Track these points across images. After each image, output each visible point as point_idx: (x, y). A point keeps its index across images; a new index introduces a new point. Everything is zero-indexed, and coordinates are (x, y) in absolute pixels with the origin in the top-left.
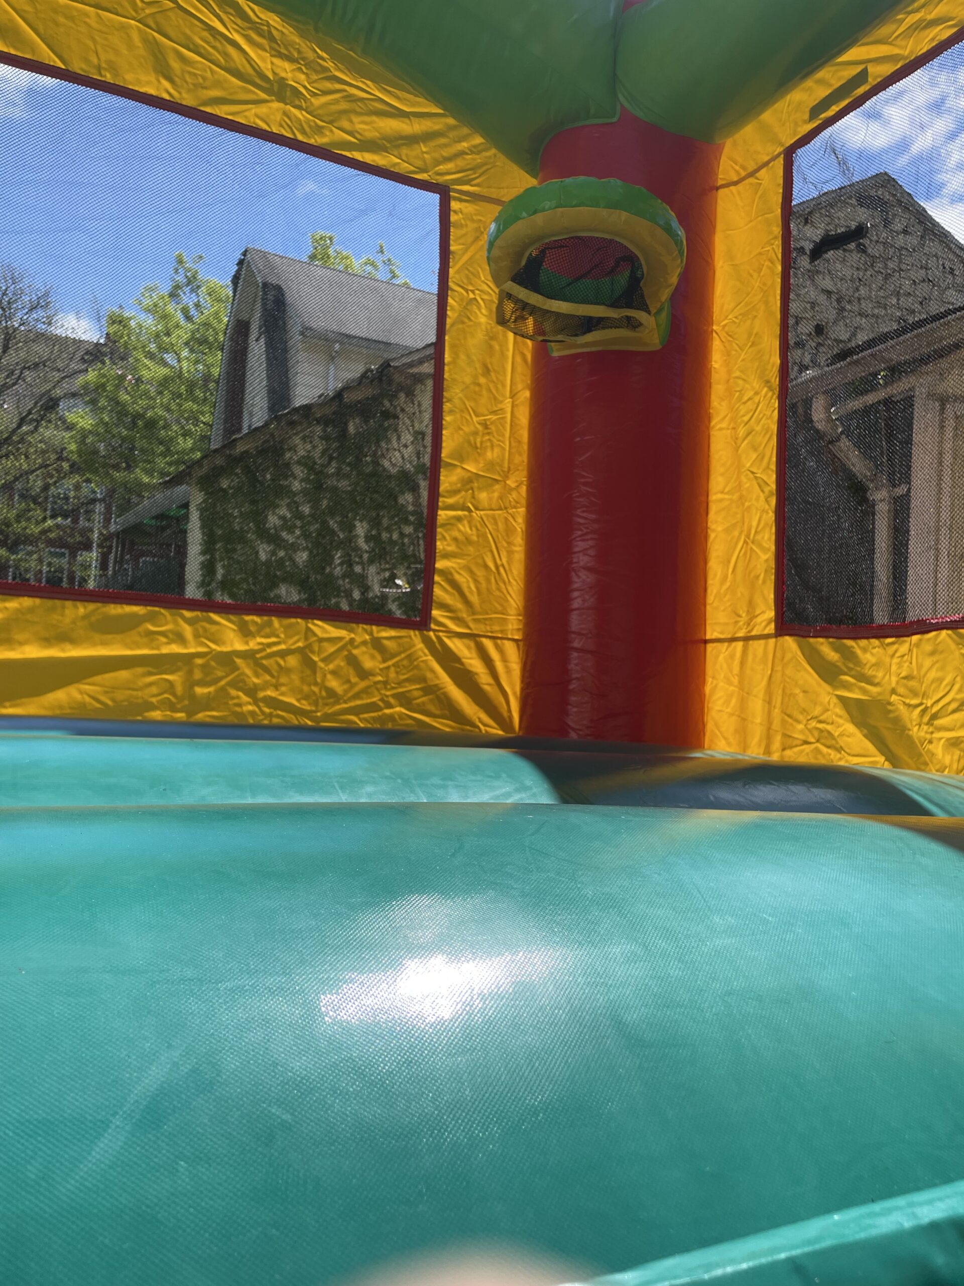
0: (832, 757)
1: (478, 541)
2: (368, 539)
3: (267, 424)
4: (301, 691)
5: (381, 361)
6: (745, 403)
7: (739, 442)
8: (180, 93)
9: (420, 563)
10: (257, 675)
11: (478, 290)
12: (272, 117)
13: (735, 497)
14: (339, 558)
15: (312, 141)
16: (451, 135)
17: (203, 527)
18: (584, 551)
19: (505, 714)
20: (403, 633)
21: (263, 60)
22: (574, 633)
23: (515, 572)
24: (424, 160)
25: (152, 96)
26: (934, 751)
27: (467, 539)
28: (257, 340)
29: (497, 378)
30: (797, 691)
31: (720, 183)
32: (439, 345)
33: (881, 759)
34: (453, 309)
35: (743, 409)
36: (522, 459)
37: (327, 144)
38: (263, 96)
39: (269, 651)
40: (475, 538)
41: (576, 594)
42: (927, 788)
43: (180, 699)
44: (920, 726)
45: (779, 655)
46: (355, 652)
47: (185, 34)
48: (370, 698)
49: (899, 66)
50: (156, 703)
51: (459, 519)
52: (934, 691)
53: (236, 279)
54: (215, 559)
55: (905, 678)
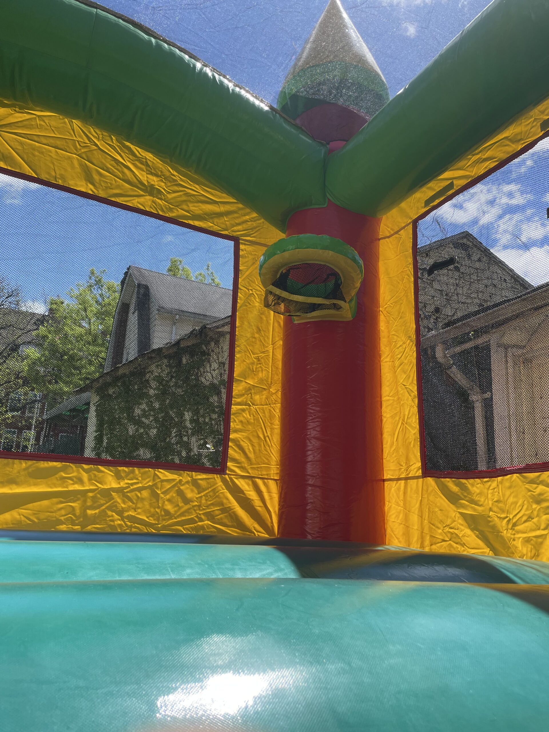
0: (459, 549)
1: (254, 423)
2: (192, 421)
3: (136, 359)
4: (150, 512)
5: (201, 325)
6: (398, 348)
7: (396, 369)
8: (98, 191)
9: (221, 435)
10: (124, 503)
11: (254, 289)
12: (146, 203)
13: (396, 399)
14: (175, 433)
15: (167, 215)
16: (240, 212)
17: (97, 416)
18: (314, 428)
19: (270, 525)
20: (210, 476)
21: (143, 176)
22: (309, 475)
23: (275, 440)
24: (226, 225)
25: (83, 192)
26: (516, 545)
27: (247, 421)
28: (133, 313)
29: (265, 335)
30: (437, 510)
31: (380, 237)
32: (233, 316)
33: (487, 550)
34: (241, 299)
35: (397, 351)
36: (278, 377)
37: (175, 216)
38: (142, 193)
39: (132, 488)
40: (252, 421)
41: (309, 453)
42: (513, 567)
43: (78, 518)
44: (507, 530)
45: (425, 488)
46: (182, 488)
47: (102, 162)
48: (190, 516)
49: (469, 181)
50: (63, 520)
51: (243, 410)
52: (513, 510)
53: (123, 283)
54: (103, 434)
55: (496, 502)
